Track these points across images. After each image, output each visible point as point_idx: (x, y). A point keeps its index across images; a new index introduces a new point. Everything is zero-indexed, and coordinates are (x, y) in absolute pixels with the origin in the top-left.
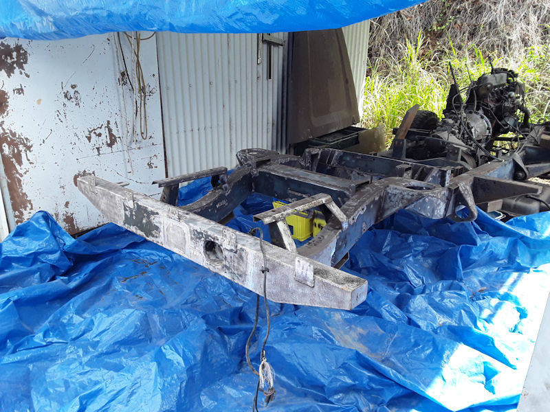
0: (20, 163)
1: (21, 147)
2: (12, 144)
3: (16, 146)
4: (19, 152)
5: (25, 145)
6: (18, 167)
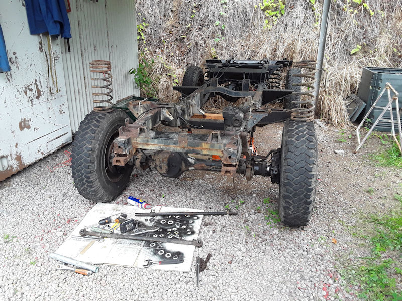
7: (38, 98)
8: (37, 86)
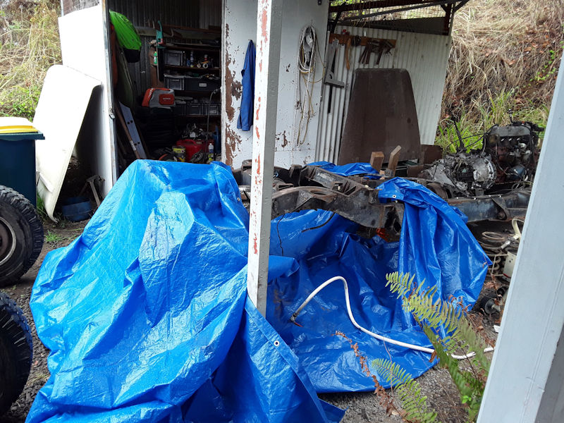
0: (234, 150)
1: (236, 141)
2: (232, 138)
3: (234, 139)
4: (235, 143)
5: (238, 140)
6: (232, 152)
7: (283, 146)
8: (285, 137)
